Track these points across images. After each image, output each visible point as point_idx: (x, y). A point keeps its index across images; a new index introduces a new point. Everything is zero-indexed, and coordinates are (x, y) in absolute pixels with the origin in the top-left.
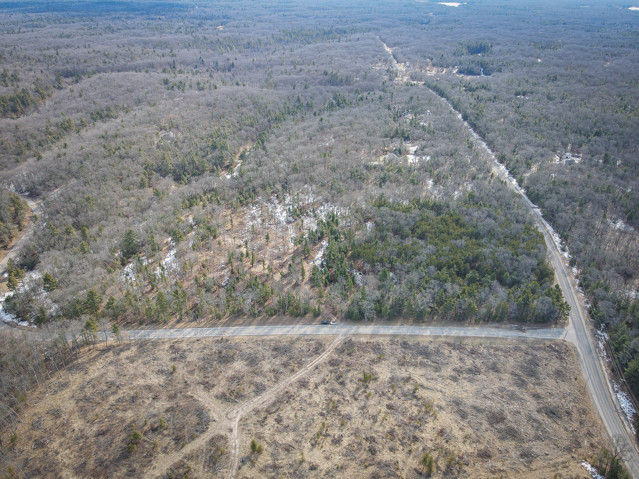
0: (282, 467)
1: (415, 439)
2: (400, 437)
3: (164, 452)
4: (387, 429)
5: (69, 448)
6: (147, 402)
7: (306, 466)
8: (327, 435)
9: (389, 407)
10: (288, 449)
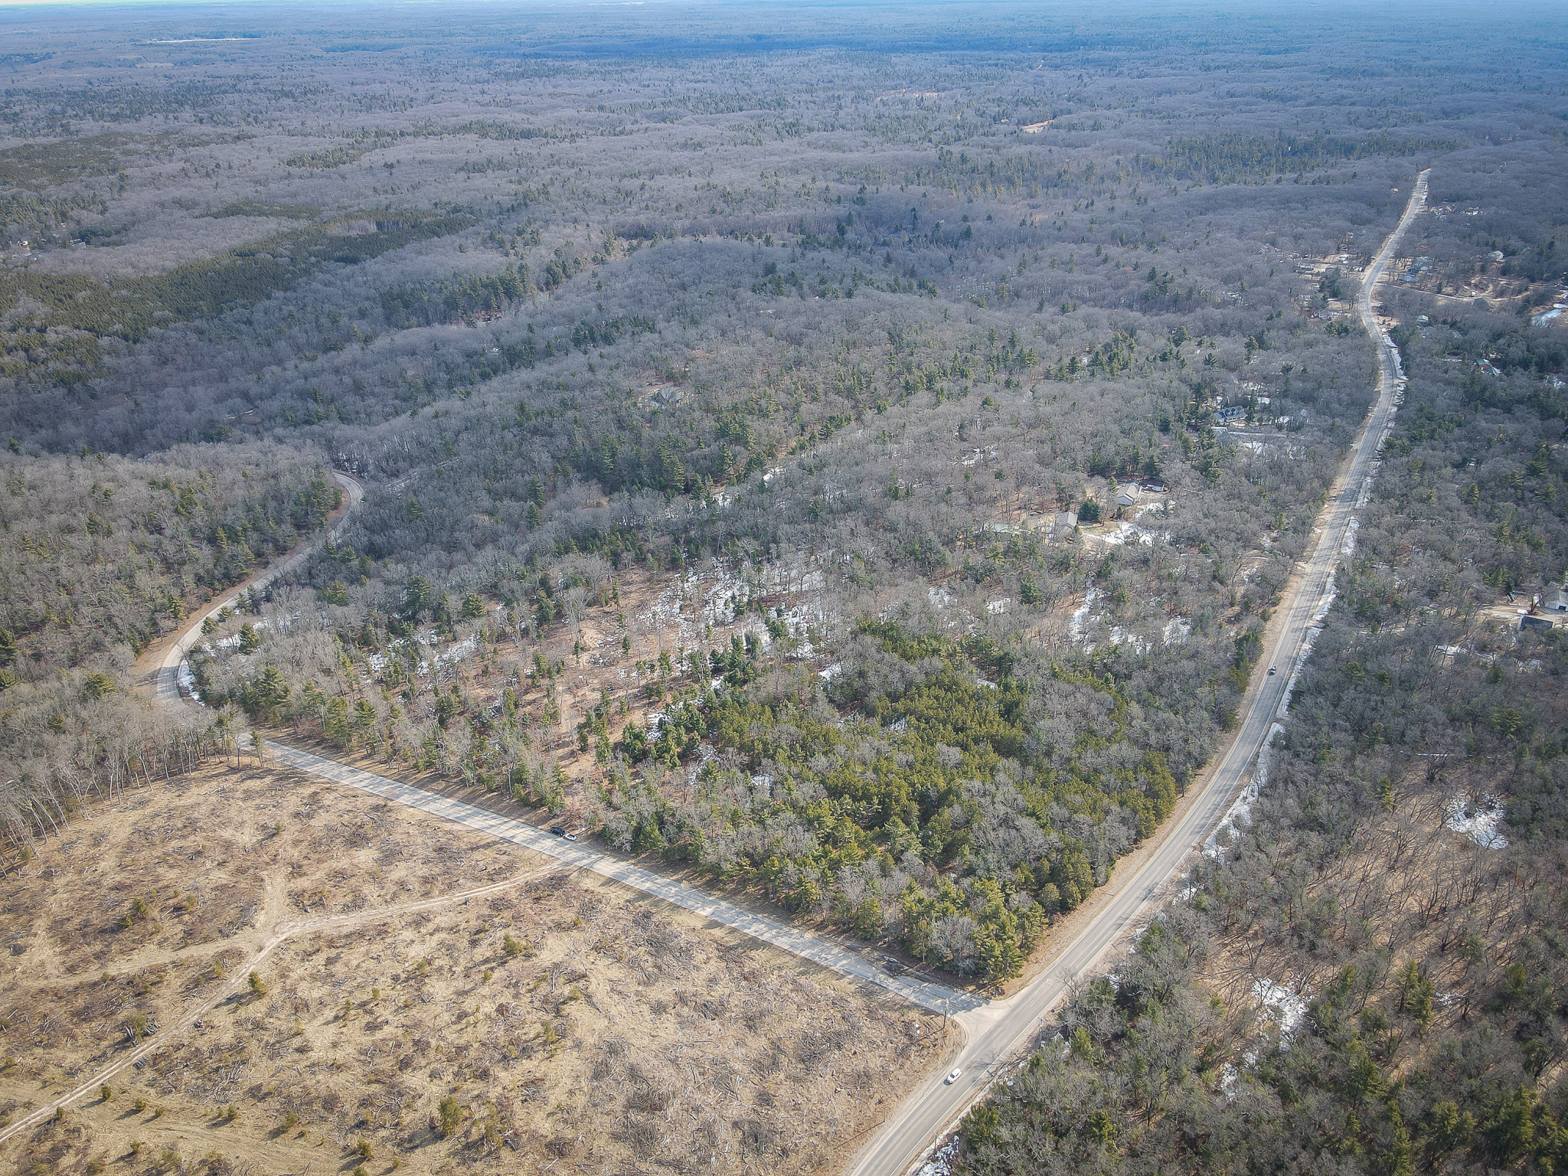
0: (266, 1029)
1: (484, 1075)
2: (466, 1061)
3: (160, 944)
4: (462, 1042)
5: (71, 891)
6: (208, 864)
7: (297, 1042)
8: (371, 1012)
9: (502, 1009)
10: (300, 1007)
